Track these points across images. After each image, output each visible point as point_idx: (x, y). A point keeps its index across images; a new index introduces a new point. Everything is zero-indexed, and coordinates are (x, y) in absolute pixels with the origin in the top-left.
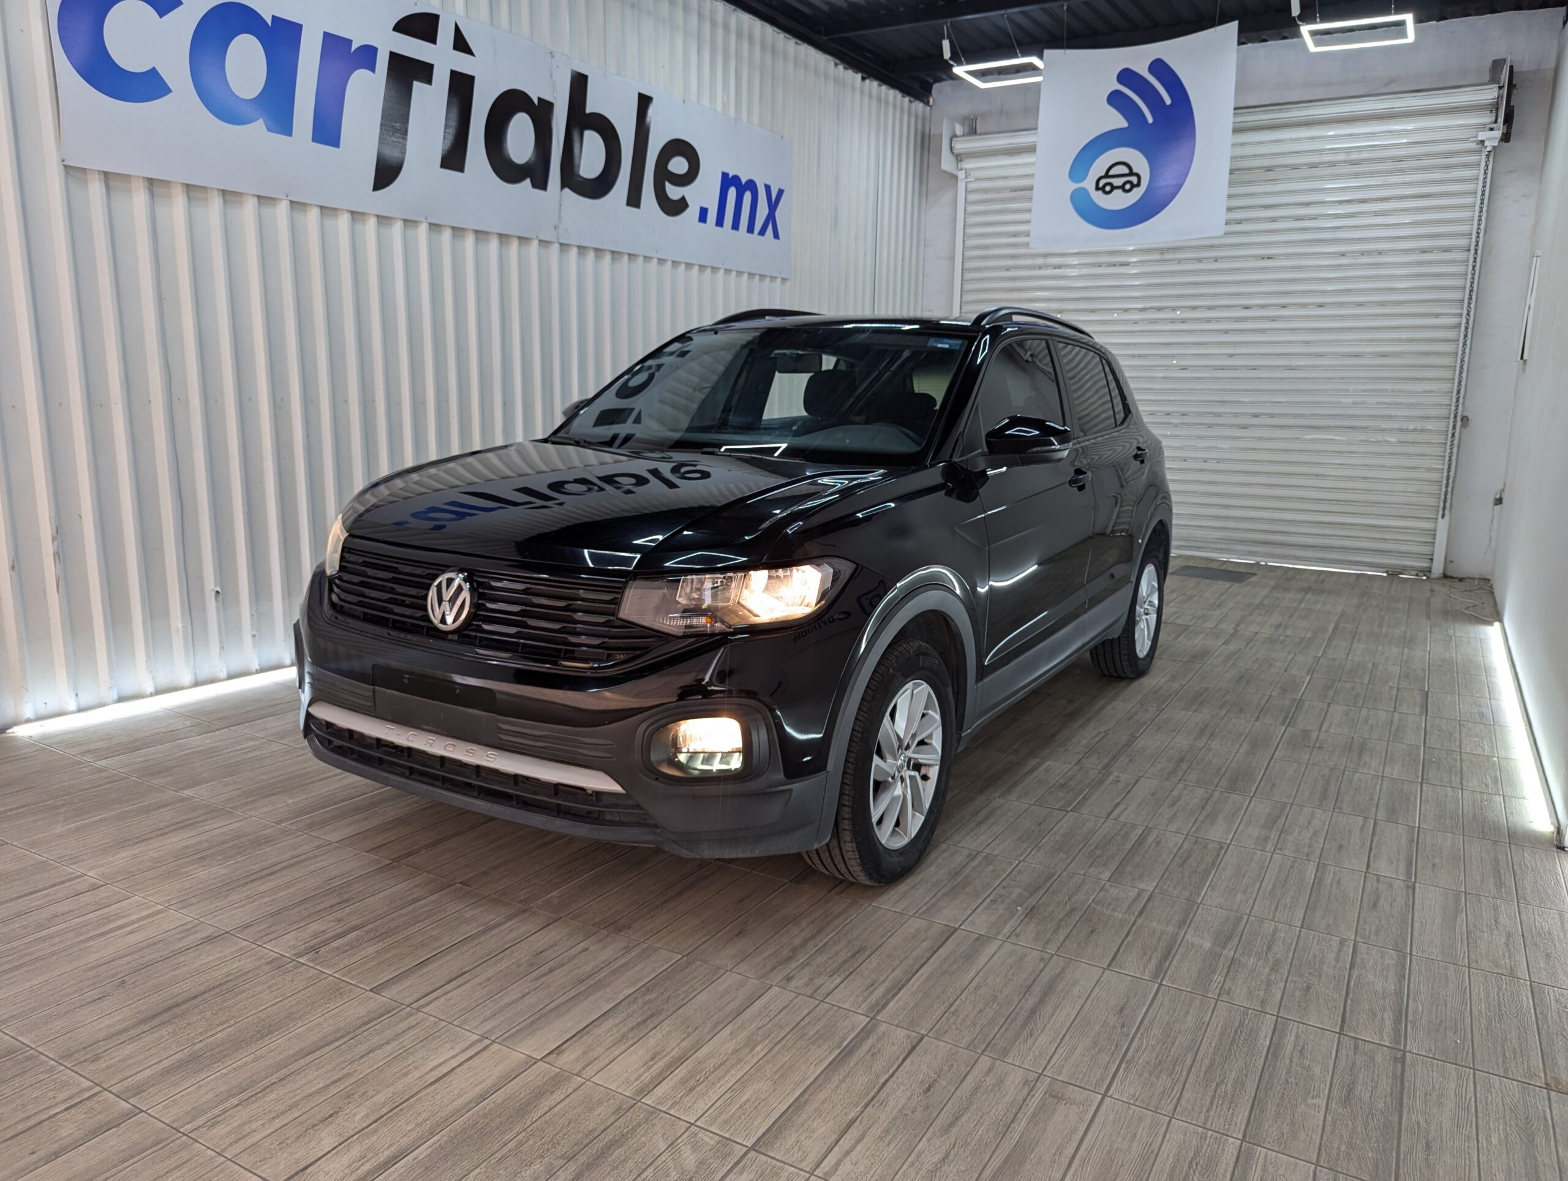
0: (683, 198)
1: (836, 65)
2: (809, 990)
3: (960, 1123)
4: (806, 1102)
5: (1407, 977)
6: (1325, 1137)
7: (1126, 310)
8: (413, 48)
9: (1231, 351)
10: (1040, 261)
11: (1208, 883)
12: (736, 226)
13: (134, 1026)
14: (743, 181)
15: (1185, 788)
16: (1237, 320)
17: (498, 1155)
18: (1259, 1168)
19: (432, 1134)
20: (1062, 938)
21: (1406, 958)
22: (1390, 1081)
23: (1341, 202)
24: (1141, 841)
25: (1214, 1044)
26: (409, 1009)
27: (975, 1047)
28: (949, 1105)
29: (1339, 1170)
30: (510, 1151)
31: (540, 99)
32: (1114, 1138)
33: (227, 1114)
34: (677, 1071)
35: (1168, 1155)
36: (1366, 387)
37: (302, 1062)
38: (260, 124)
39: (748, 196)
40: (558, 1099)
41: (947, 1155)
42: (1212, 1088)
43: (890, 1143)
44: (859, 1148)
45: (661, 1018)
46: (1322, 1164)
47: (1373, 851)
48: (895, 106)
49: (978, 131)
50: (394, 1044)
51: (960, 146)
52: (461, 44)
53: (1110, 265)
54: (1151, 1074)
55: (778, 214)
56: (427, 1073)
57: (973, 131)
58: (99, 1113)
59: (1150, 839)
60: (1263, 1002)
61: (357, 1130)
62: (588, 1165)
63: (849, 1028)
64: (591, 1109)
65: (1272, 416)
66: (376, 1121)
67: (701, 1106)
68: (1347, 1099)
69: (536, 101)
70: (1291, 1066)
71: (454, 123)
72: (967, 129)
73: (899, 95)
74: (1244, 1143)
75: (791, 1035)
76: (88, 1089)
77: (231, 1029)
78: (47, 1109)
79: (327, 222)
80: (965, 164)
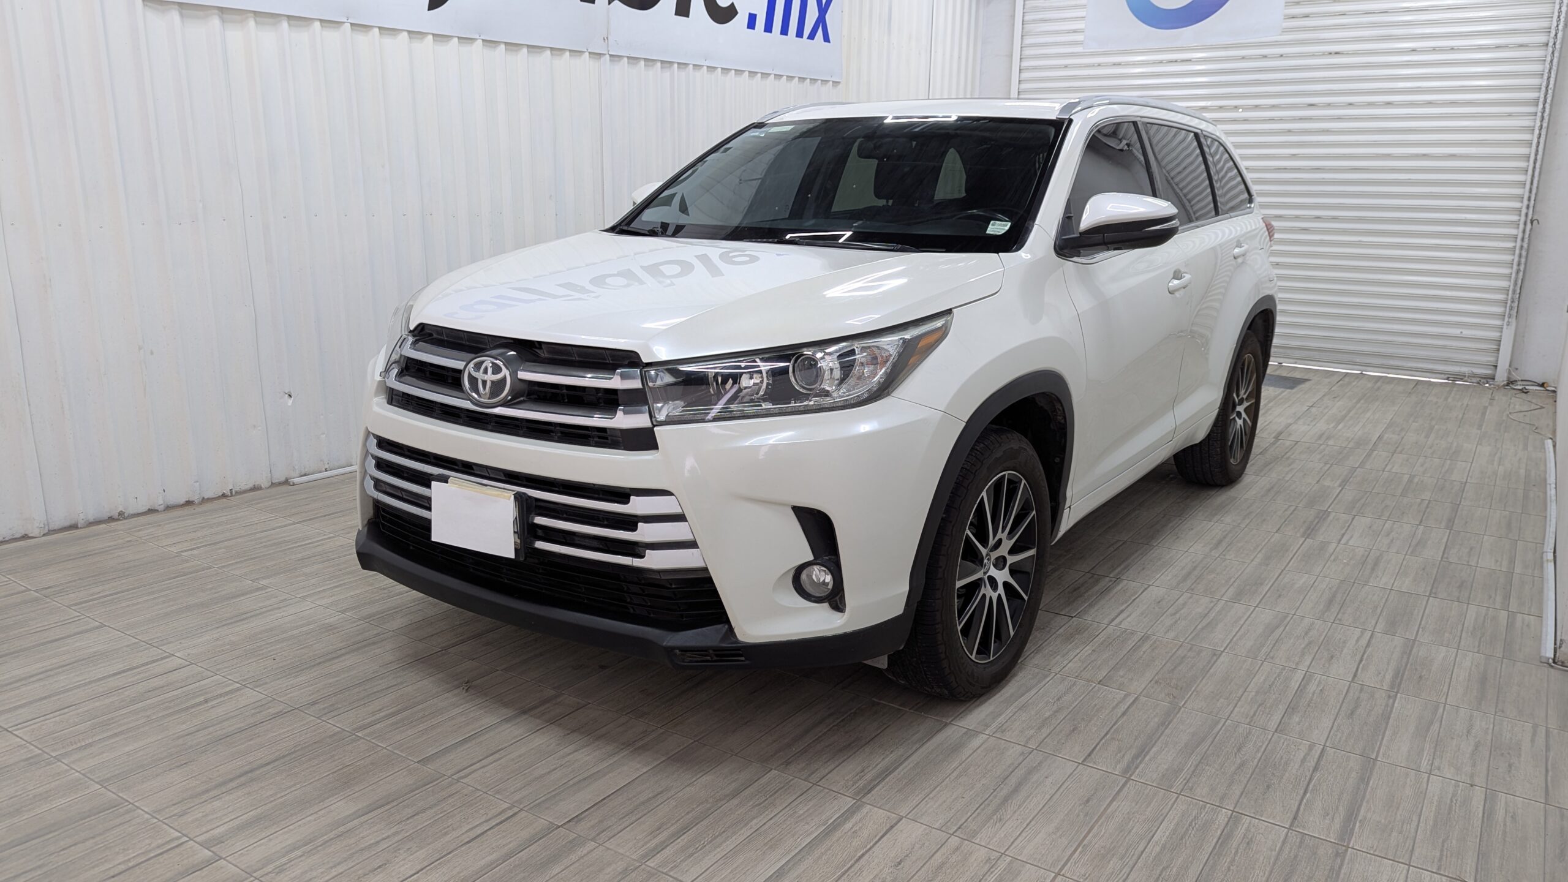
0: (733, 4)
9: (1294, 150)
12: (784, 31)
16: (1302, 118)
34: (677, 842)
37: (358, 822)
39: (796, 2)
40: (574, 860)
42: (1158, 872)
45: (669, 795)
47: (1363, 662)
50: (437, 808)
53: (1171, 61)
54: (1103, 858)
55: (827, 17)
56: (463, 834)
58: (186, 859)
59: (1146, 647)
60: (1222, 799)
63: (835, 809)
66: (418, 873)
70: (1236, 855)
75: (783, 812)
76: (178, 838)
77: (299, 791)
78: (144, 853)
79: (388, 41)
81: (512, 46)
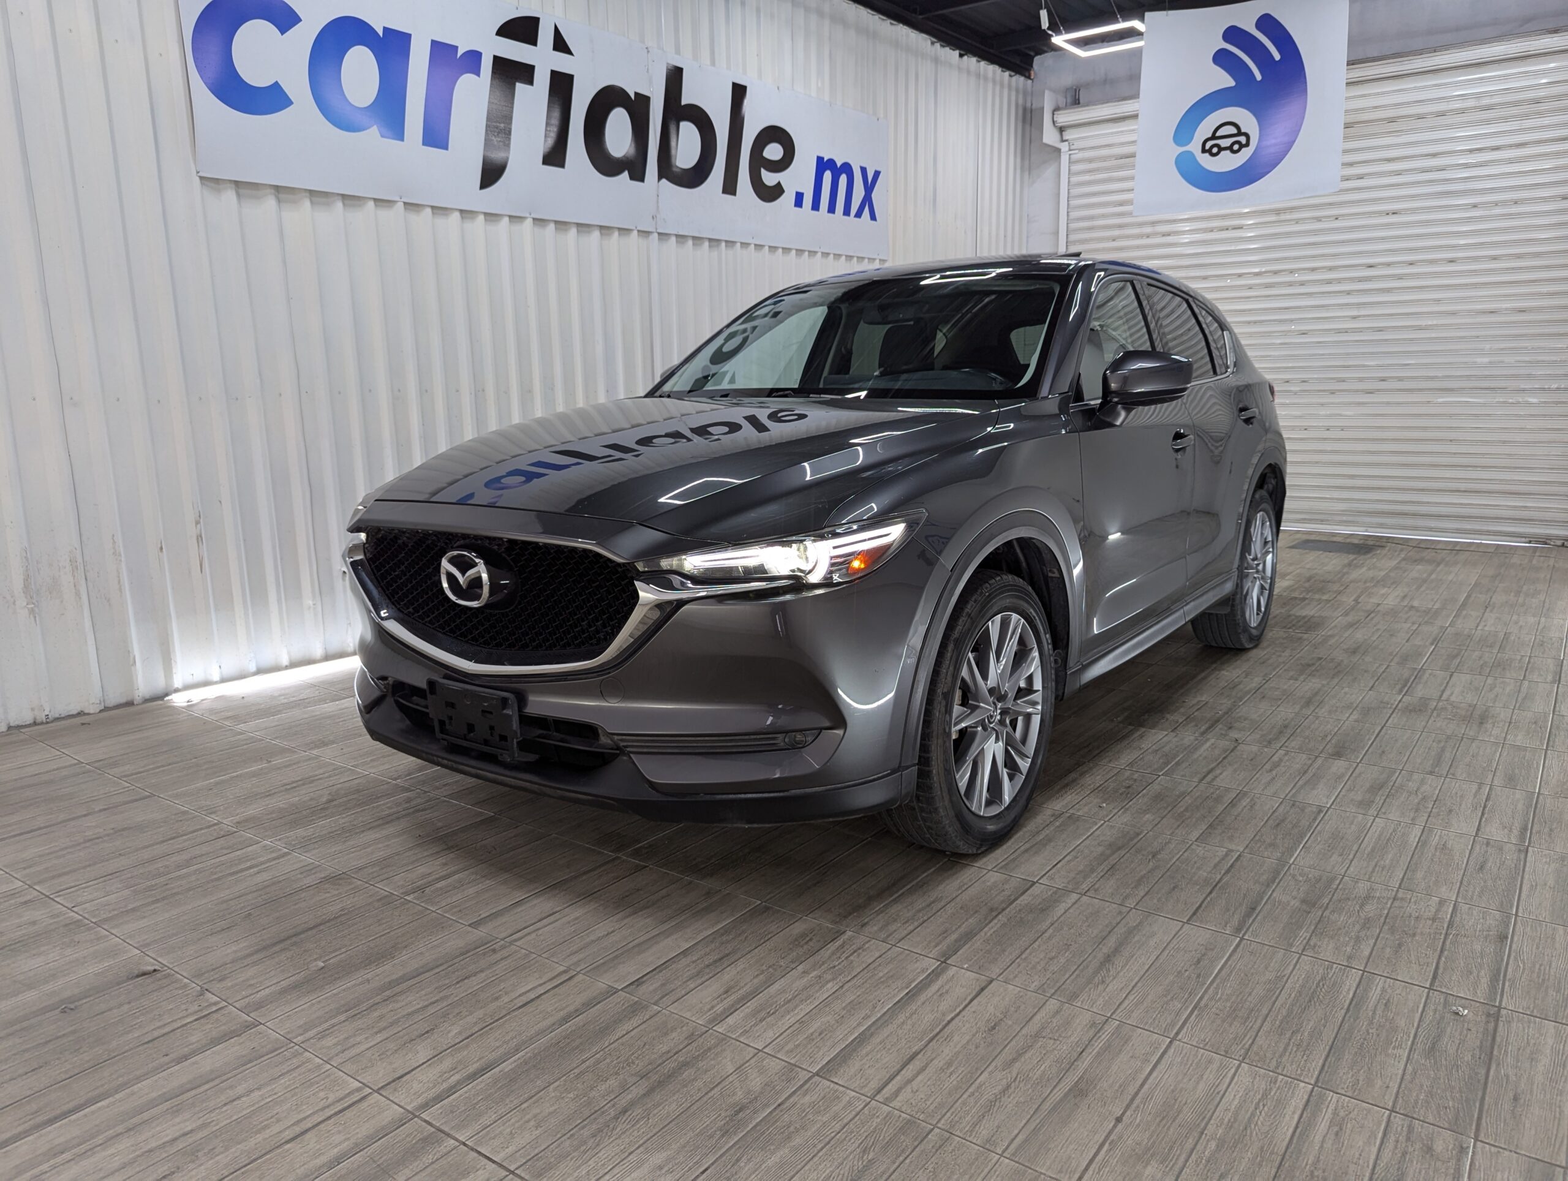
0: (779, 183)
1: (933, 43)
2: (883, 935)
3: (1023, 1060)
4: (872, 1035)
5: (1510, 937)
6: (1403, 1086)
7: (1240, 275)
8: (515, 51)
9: (1355, 313)
10: (1148, 230)
11: (1302, 846)
12: (832, 209)
13: (257, 952)
14: (839, 165)
15: (1286, 754)
16: (1360, 280)
17: (577, 1071)
18: (1330, 1110)
19: (517, 1050)
20: (1142, 893)
21: (1510, 918)
22: (1480, 1035)
23: (1471, 151)
24: (1232, 804)
25: (1293, 995)
26: (503, 942)
27: (1044, 991)
28: (1013, 1043)
29: (1415, 1116)
30: (588, 1067)
31: (636, 94)
32: (1180, 1078)
33: (335, 1028)
34: (749, 1004)
35: (1235, 1096)
36: (1502, 346)
37: (404, 986)
38: (374, 131)
39: (843, 179)
40: (635, 1025)
41: (1008, 1087)
42: (1287, 1036)
43: (951, 1074)
44: (920, 1078)
45: (736, 957)
46: (1398, 1110)
47: (1486, 816)
48: (994, 81)
49: (1081, 101)
50: (488, 972)
51: (1063, 118)
52: (560, 45)
53: (1222, 229)
54: (1223, 1021)
55: (873, 195)
56: (516, 998)
57: (1076, 102)
58: (224, 1024)
59: (1245, 802)
60: (1350, 958)
61: (450, 1045)
62: (659, 1082)
63: (918, 970)
64: (666, 1034)
65: (1400, 379)
66: (468, 1038)
67: (770, 1035)
68: (1432, 1050)
69: (633, 97)
70: (1373, 1017)
71: (556, 121)
72: (1069, 100)
73: (997, 69)
74: (1316, 1088)
75: (862, 974)
76: (215, 1004)
77: (343, 956)
78: (180, 1019)
79: (440, 221)
80: (1067, 135)
81: (561, 225)
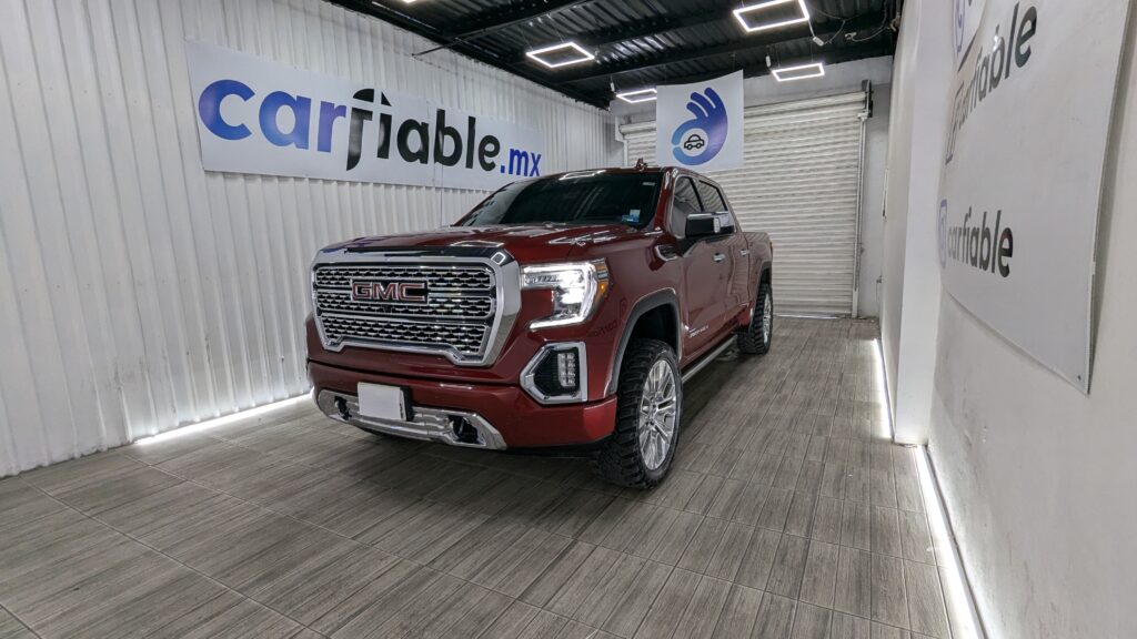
0: (493, 162)
8: (363, 105)
12: (518, 173)
14: (521, 153)
23: (799, 148)
25: (726, 541)
26: (367, 546)
27: (620, 549)
28: (605, 577)
29: (774, 592)
31: (422, 123)
32: (677, 584)
33: (285, 597)
34: (486, 567)
37: (320, 572)
38: (293, 145)
39: (523, 159)
40: (432, 583)
41: (603, 597)
42: (723, 560)
48: (592, 113)
49: (632, 122)
51: (624, 129)
52: (385, 101)
55: (538, 166)
57: (629, 122)
58: (230, 599)
59: (709, 451)
60: (750, 521)
61: (343, 600)
62: (444, 610)
63: (564, 544)
64: (447, 586)
66: (352, 596)
70: (759, 548)
71: (382, 137)
72: (626, 121)
73: (594, 107)
79: (327, 186)
80: (627, 137)
81: (387, 185)
